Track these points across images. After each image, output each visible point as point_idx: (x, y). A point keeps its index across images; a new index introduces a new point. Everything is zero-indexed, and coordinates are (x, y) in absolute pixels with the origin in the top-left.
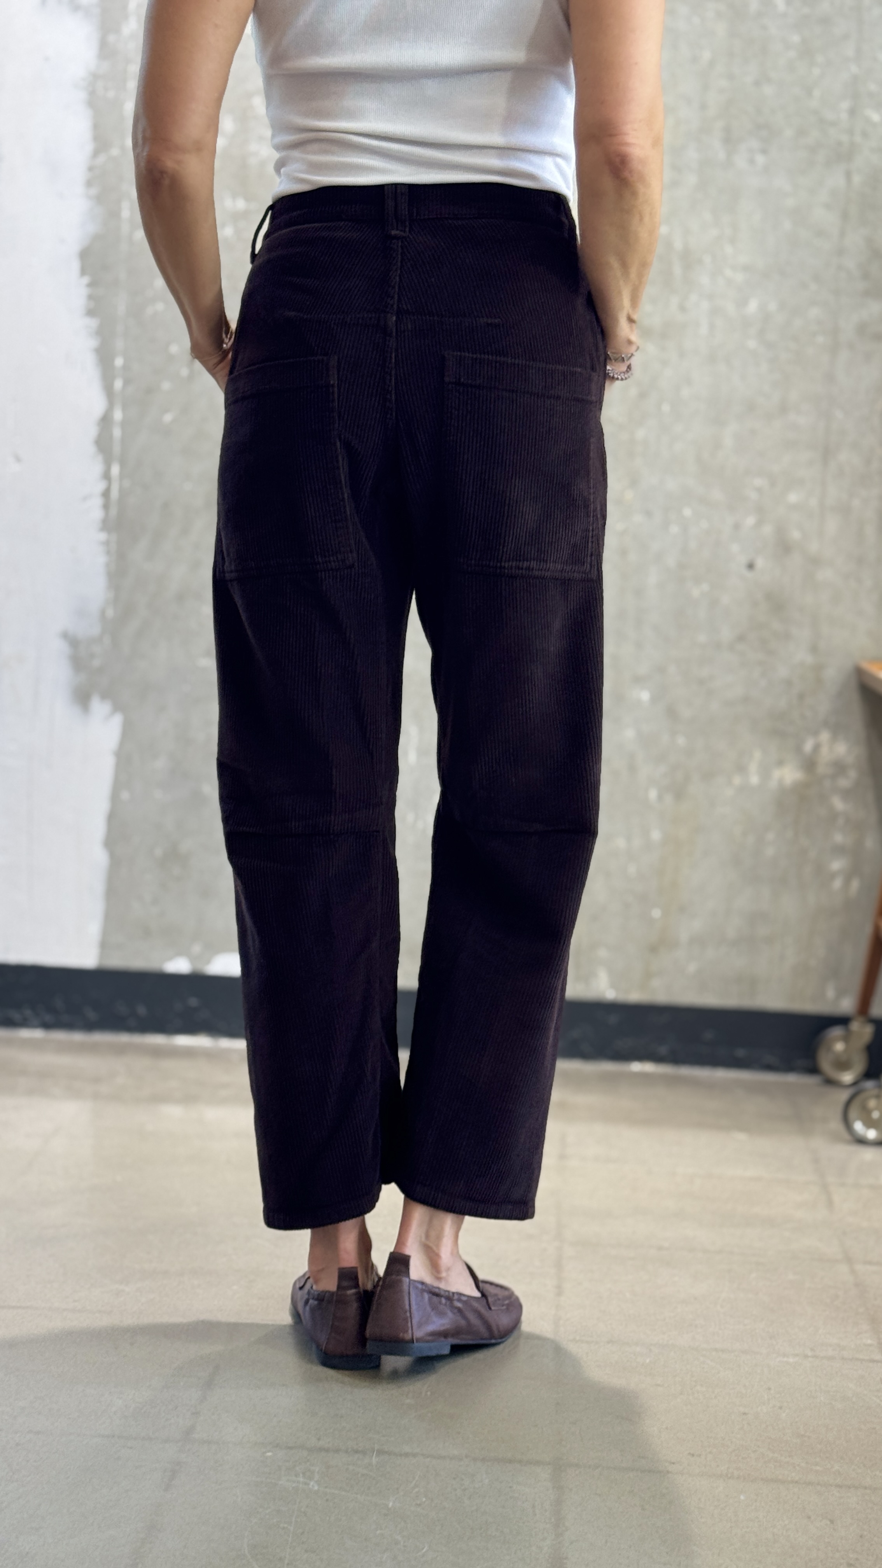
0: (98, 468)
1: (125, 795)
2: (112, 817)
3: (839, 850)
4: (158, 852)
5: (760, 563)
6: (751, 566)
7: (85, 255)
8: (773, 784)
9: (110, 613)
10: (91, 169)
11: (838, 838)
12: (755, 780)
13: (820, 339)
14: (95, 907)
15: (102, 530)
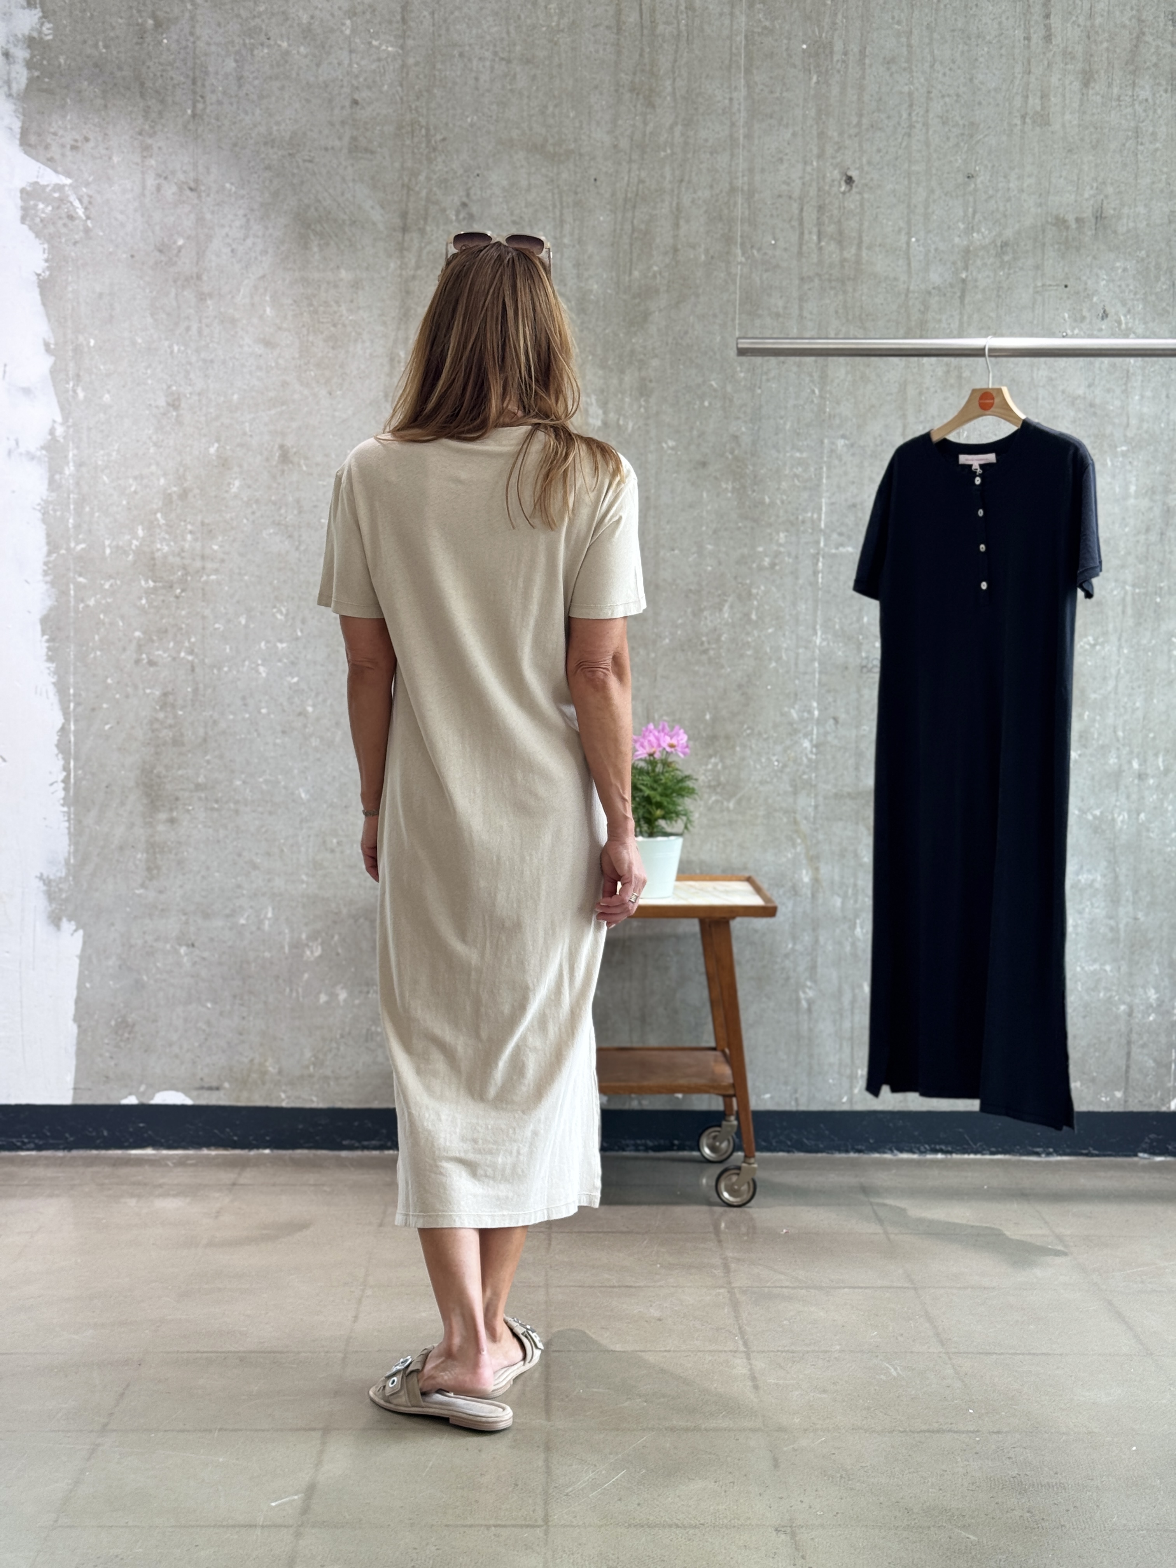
0: (61, 763)
1: (88, 985)
2: (78, 1001)
4: (113, 1023)
7: (45, 621)
9: (72, 861)
10: (46, 564)
14: (71, 1063)
15: (63, 805)
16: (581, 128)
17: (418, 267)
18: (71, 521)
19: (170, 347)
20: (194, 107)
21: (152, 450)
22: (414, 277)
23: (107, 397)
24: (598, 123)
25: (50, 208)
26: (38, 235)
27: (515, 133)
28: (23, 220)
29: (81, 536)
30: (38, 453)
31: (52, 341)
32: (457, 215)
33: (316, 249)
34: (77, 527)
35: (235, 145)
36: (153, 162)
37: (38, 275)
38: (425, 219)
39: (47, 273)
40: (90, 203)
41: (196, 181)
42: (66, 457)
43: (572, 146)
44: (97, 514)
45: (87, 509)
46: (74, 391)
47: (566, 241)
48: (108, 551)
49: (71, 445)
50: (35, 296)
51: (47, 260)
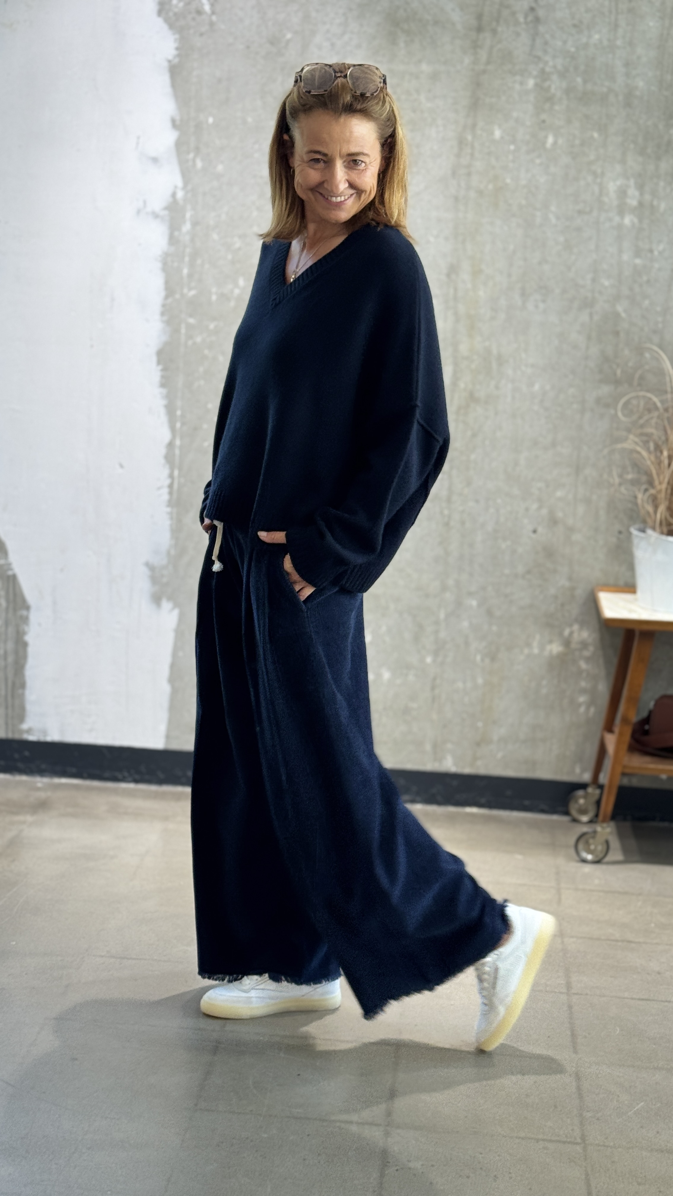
0: (166, 472)
1: (181, 654)
2: (173, 666)
3: (583, 691)
5: (540, 530)
6: (535, 531)
7: (160, 353)
8: (546, 653)
9: (173, 552)
10: (163, 306)
11: (583, 684)
12: (536, 651)
13: (575, 406)
14: (163, 716)
15: (168, 506)
17: (488, 63)
18: (185, 271)
21: (255, 213)
22: (484, 72)
23: (220, 168)
25: (182, 4)
26: (171, 26)
28: (160, 13)
29: (193, 284)
30: (162, 213)
31: (178, 118)
32: (526, 17)
33: (402, 45)
34: (190, 275)
37: (169, 62)
38: (498, 21)
39: (177, 60)
42: (184, 216)
44: (207, 266)
45: (199, 262)
46: (194, 162)
47: (619, 43)
48: (214, 298)
49: (189, 207)
50: (166, 78)
51: (177, 49)
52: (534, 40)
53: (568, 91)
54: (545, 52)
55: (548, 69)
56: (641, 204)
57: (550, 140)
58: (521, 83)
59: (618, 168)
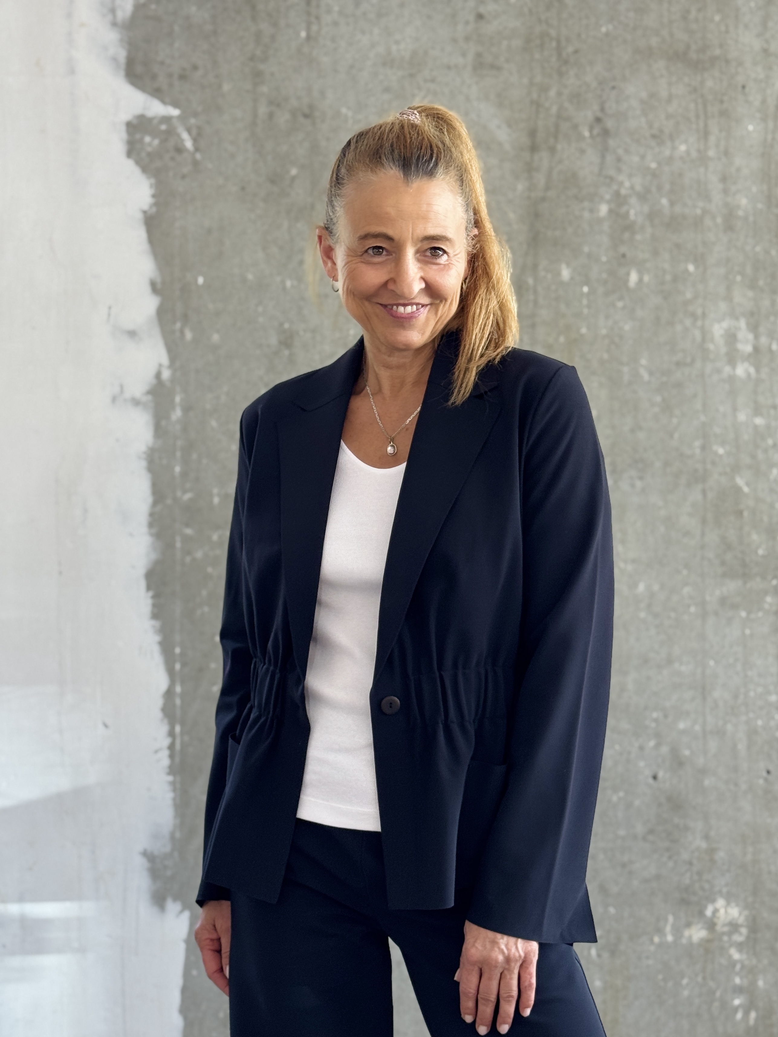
0: (165, 729)
1: (194, 973)
2: (184, 991)
3: (739, 990)
5: (661, 774)
6: (655, 778)
7: (150, 575)
8: (684, 941)
9: (178, 835)
10: (151, 515)
11: (737, 980)
12: (670, 938)
13: (693, 609)
15: (169, 773)
16: (727, 32)
17: (547, 188)
18: (178, 469)
19: (283, 282)
20: (308, 29)
22: (543, 199)
23: (216, 337)
24: (746, 27)
25: (156, 142)
26: (145, 169)
27: (654, 41)
28: (130, 154)
29: (188, 485)
30: (145, 399)
31: (159, 280)
32: (591, 130)
34: (184, 474)
35: (352, 67)
36: (265, 89)
37: (145, 212)
38: (556, 137)
39: (154, 210)
40: (199, 134)
41: (311, 107)
42: (172, 401)
43: (718, 52)
44: (205, 461)
45: (195, 456)
46: (182, 332)
47: (711, 153)
48: (216, 500)
49: (178, 389)
50: (141, 234)
51: (154, 196)
52: (603, 157)
53: (651, 216)
54: (619, 170)
55: (623, 192)
56: (756, 349)
57: (634, 277)
58: (591, 211)
59: (723, 306)
